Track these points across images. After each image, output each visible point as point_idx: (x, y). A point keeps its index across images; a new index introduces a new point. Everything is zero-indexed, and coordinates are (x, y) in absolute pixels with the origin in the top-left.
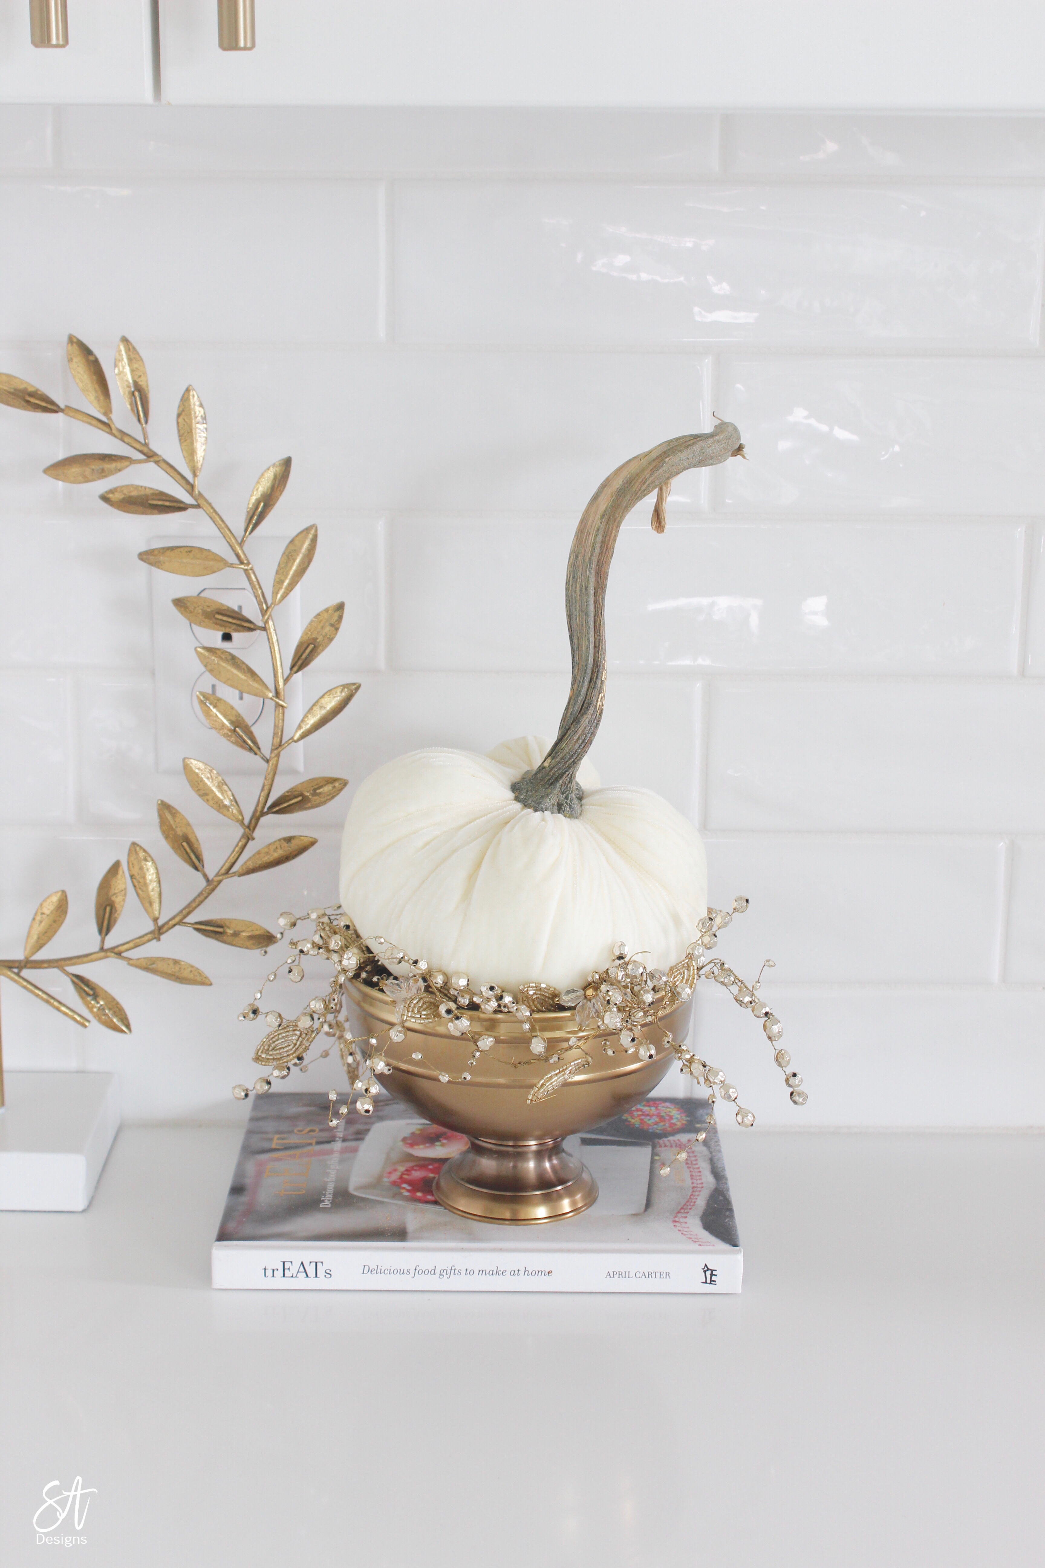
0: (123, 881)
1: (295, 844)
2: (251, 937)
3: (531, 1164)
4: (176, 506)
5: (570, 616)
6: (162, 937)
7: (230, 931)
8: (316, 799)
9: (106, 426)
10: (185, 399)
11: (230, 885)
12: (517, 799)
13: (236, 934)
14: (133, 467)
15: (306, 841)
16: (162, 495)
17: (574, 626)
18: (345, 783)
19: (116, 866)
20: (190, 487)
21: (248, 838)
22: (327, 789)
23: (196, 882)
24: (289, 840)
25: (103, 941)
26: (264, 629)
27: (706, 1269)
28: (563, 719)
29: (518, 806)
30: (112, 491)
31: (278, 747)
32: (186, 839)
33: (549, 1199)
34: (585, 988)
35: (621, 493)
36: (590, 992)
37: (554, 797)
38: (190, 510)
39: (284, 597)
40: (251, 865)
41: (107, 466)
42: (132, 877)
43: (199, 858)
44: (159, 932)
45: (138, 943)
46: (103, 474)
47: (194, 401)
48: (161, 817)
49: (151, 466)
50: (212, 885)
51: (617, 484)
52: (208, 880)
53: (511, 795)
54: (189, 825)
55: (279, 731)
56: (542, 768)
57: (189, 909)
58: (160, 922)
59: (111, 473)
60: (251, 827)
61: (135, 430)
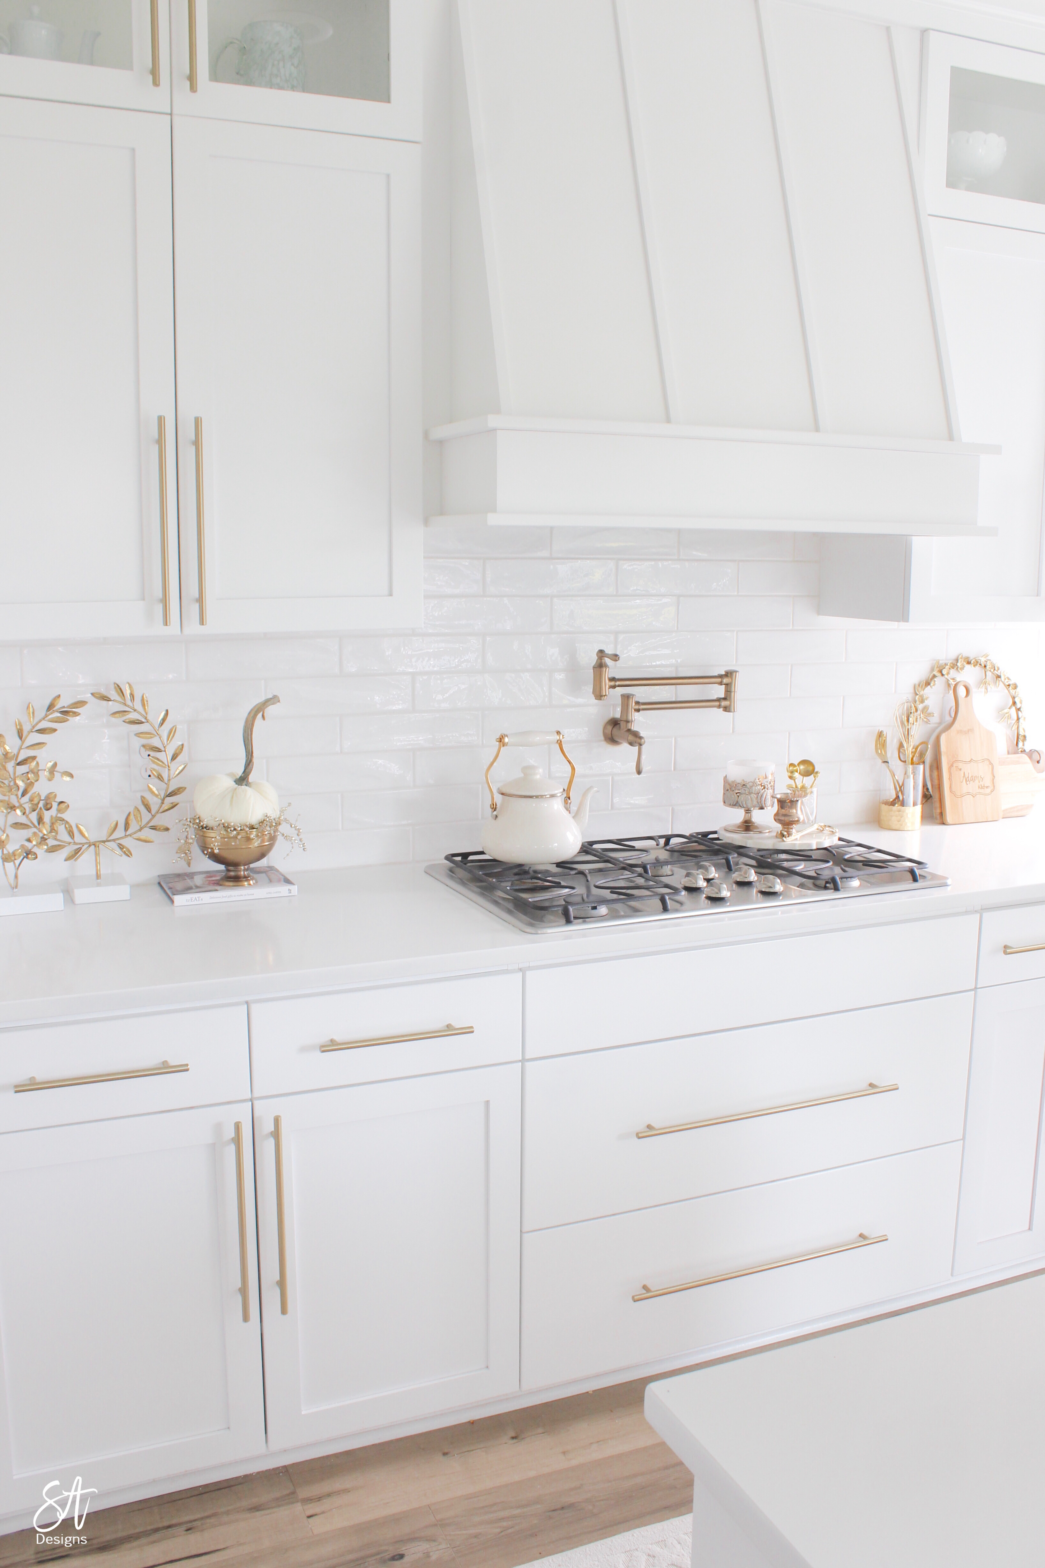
0: (132, 817)
1: (174, 804)
2: (164, 829)
3: (242, 873)
4: (142, 723)
5: (244, 742)
6: (142, 830)
7: (158, 828)
8: (178, 793)
9: (125, 704)
10: (143, 697)
11: (159, 815)
12: (236, 784)
13: (159, 829)
14: (132, 713)
15: (176, 803)
16: (138, 720)
17: (246, 743)
18: (186, 788)
19: (130, 813)
20: (146, 719)
21: (163, 803)
22: (181, 790)
23: (150, 816)
24: (172, 803)
25: (126, 833)
26: (165, 751)
27: (289, 890)
28: (245, 765)
29: (237, 785)
30: (126, 720)
31: (169, 780)
32: (147, 805)
33: (246, 881)
34: (260, 823)
35: (256, 712)
36: (261, 824)
37: (245, 783)
38: (145, 723)
39: (170, 742)
40: (163, 810)
41: (125, 713)
42: (134, 815)
43: (150, 810)
44: (141, 830)
45: (135, 833)
46: (123, 716)
47: (144, 696)
48: (141, 799)
49: (135, 713)
50: (153, 816)
51: (256, 709)
52: (152, 815)
53: (235, 783)
54: (148, 801)
55: (169, 776)
56: (241, 777)
57: (148, 823)
58: (141, 826)
59: (125, 715)
60: (163, 800)
61: (131, 704)
